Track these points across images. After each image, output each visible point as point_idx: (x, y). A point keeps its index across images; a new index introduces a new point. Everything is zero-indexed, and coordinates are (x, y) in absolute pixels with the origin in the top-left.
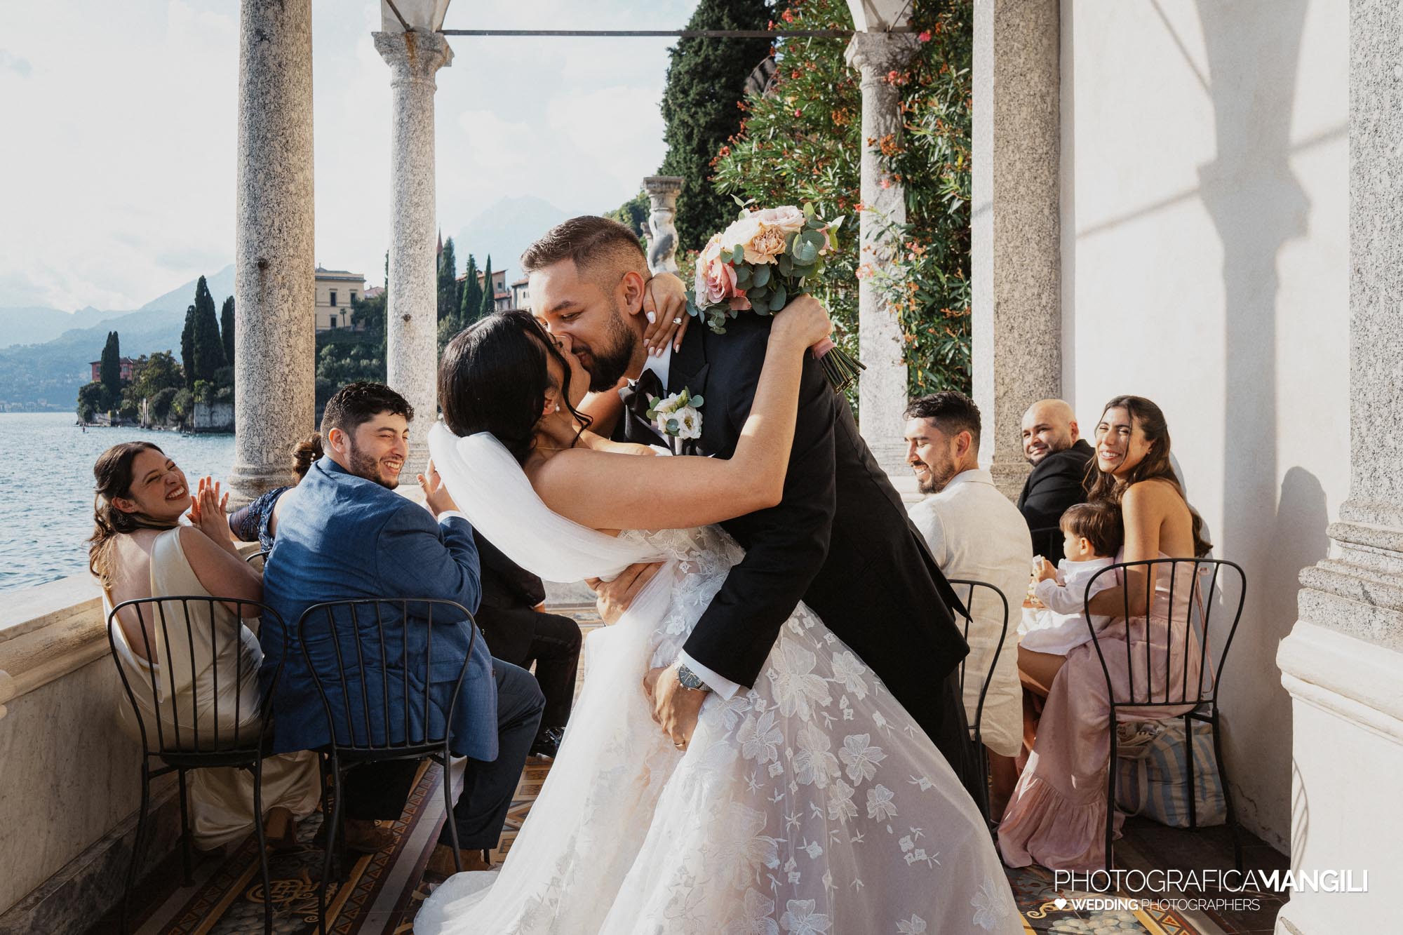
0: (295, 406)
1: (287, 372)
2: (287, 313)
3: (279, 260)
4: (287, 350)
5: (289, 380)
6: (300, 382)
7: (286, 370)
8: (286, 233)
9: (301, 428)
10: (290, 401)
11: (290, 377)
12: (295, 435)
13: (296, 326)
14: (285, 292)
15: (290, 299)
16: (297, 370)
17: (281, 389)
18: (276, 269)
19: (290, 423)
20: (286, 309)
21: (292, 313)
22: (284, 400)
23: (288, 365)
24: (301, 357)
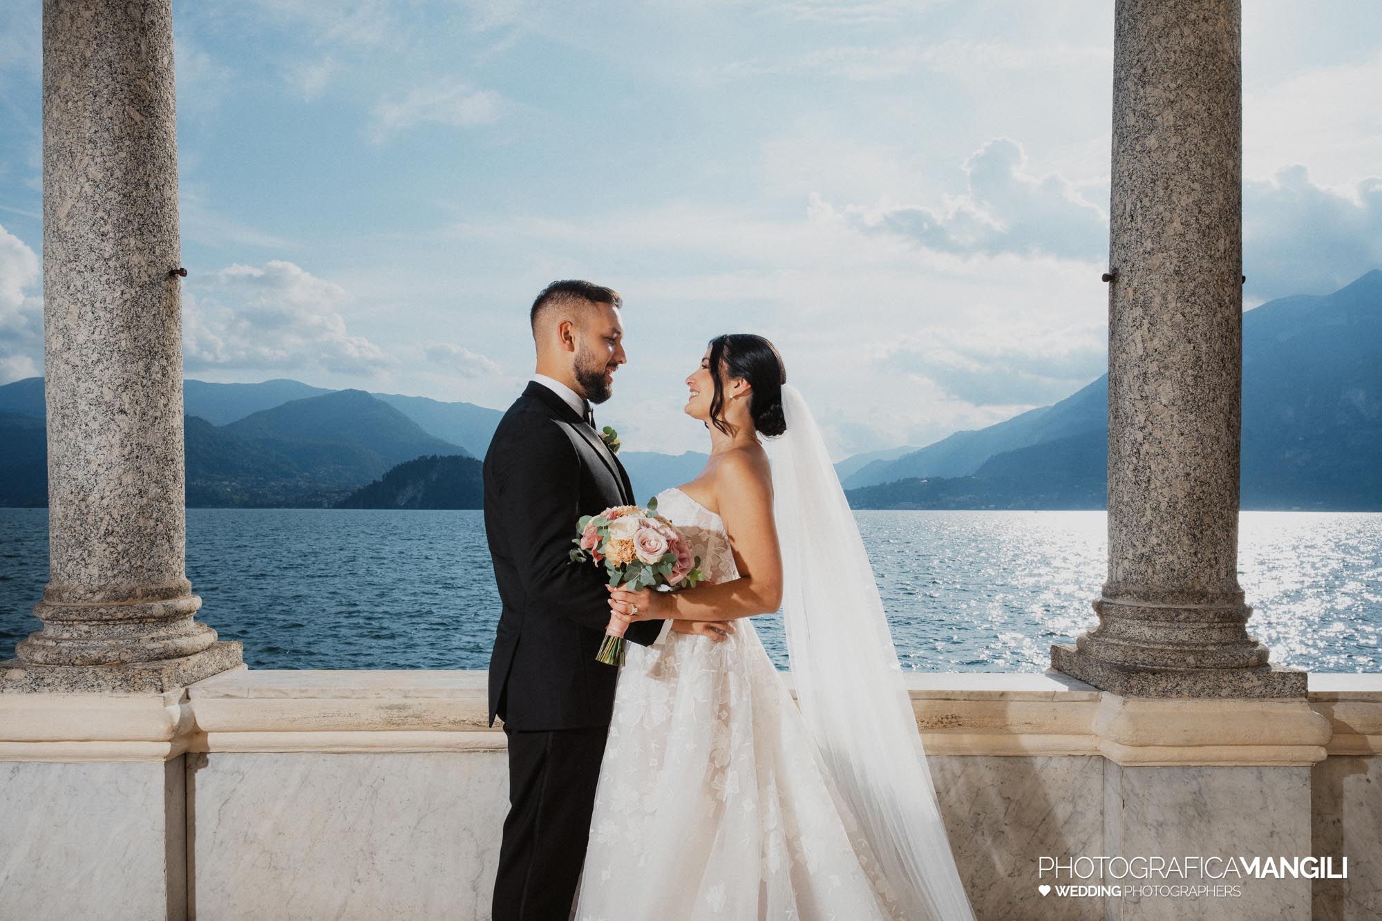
0: (1154, 494)
1: (1140, 439)
2: (1140, 345)
3: (1130, 264)
4: (1140, 405)
5: (1143, 452)
6: (1165, 454)
7: (1140, 436)
8: (1140, 218)
9: (1165, 528)
10: (1144, 485)
11: (1146, 447)
12: (1154, 541)
13: (1155, 363)
14: (1138, 311)
15: (1146, 322)
16: (1158, 434)
17: (1131, 467)
18: (1126, 279)
19: (1144, 521)
20: (1138, 340)
21: (1148, 345)
22: (1136, 483)
23: (1142, 429)
24: (1166, 413)
